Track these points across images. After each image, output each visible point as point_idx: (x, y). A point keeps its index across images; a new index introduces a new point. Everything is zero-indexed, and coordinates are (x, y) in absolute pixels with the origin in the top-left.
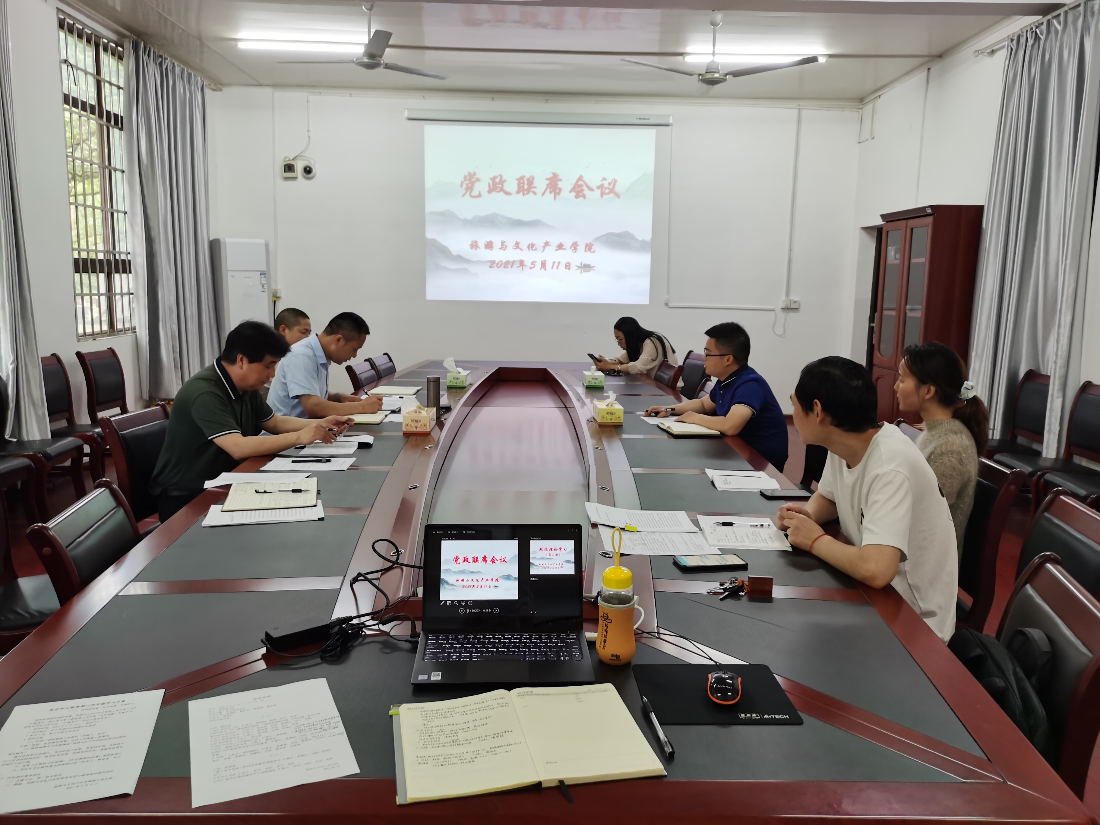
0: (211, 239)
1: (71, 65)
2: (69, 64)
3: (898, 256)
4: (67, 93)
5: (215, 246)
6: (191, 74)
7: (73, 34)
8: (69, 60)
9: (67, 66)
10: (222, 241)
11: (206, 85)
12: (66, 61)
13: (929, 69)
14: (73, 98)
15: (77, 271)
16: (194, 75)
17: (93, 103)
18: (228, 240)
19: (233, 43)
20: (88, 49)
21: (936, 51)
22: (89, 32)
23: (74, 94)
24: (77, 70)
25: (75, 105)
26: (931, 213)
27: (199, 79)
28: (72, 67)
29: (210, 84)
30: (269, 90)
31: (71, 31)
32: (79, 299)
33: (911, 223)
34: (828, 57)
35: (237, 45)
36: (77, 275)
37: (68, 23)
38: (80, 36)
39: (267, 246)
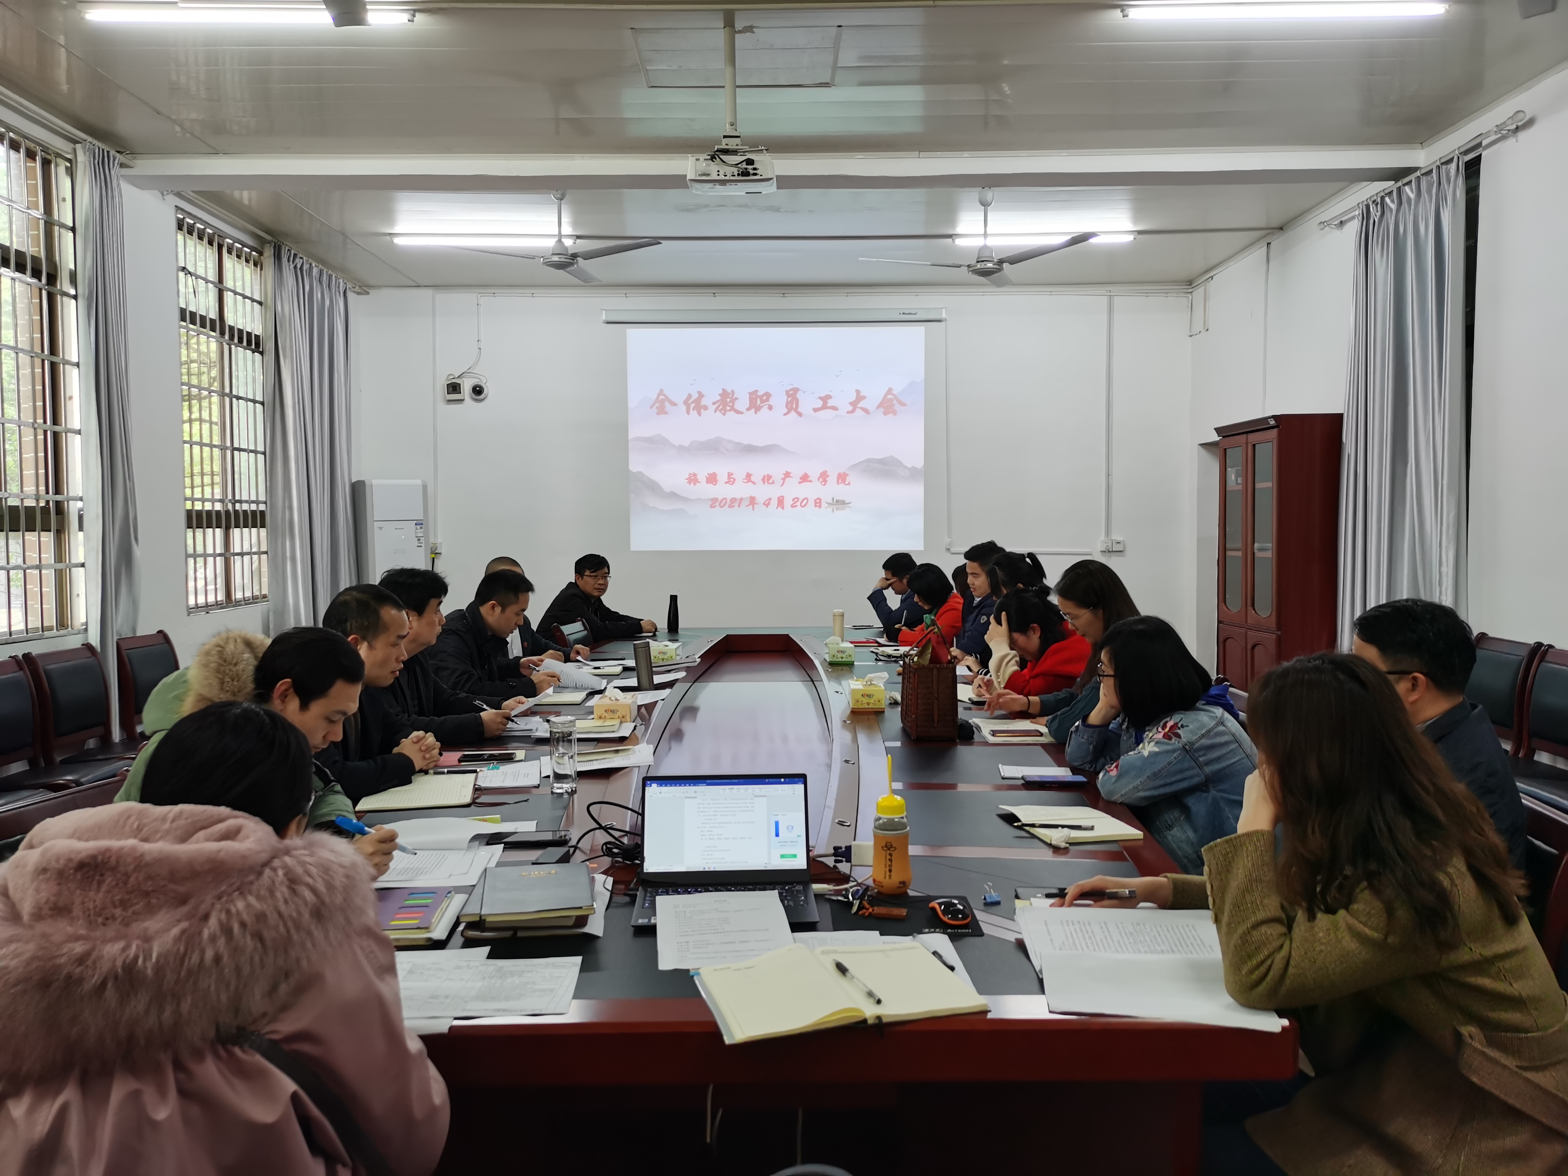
0: (353, 481)
1: (190, 273)
2: (187, 273)
3: (1240, 480)
4: (185, 307)
5: (358, 491)
6: (332, 275)
7: (192, 235)
8: (187, 267)
9: (186, 274)
10: (367, 483)
11: (349, 288)
12: (184, 269)
13: (1269, 244)
14: (191, 312)
15: (189, 526)
16: (335, 277)
17: (214, 318)
18: (375, 482)
19: (388, 237)
20: (209, 251)
21: (1276, 223)
22: (211, 231)
23: (192, 308)
24: (196, 278)
25: (193, 322)
26: (1275, 425)
27: (341, 281)
28: (191, 276)
29: (354, 286)
30: (429, 292)
31: (190, 232)
32: (191, 561)
33: (1253, 438)
34: (1136, 233)
35: (393, 242)
36: (190, 533)
37: (188, 223)
38: (200, 238)
39: (425, 488)
